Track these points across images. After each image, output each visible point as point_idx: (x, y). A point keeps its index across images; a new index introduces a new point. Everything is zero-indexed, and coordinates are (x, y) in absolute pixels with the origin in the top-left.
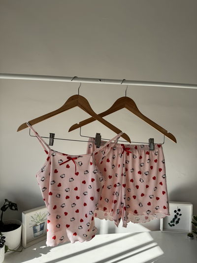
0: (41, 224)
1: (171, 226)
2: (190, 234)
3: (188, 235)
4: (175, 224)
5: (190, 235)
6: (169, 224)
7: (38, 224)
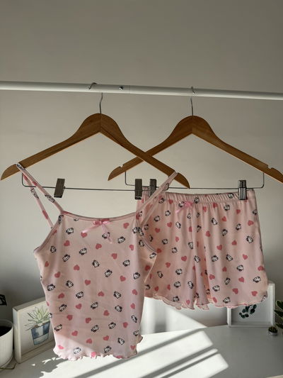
0: (44, 324)
1: (243, 317)
2: (271, 328)
3: (269, 330)
4: (249, 313)
5: (272, 330)
6: (240, 314)
7: (40, 325)
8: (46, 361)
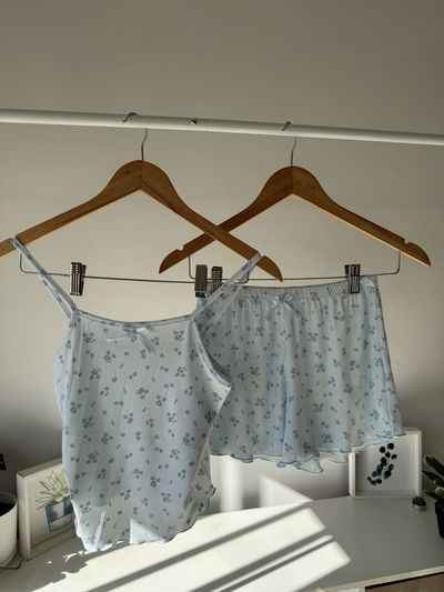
0: (64, 499)
1: (373, 483)
2: (417, 499)
3: (414, 503)
4: (382, 478)
5: (419, 502)
6: (369, 479)
7: (59, 499)
8: (69, 556)
